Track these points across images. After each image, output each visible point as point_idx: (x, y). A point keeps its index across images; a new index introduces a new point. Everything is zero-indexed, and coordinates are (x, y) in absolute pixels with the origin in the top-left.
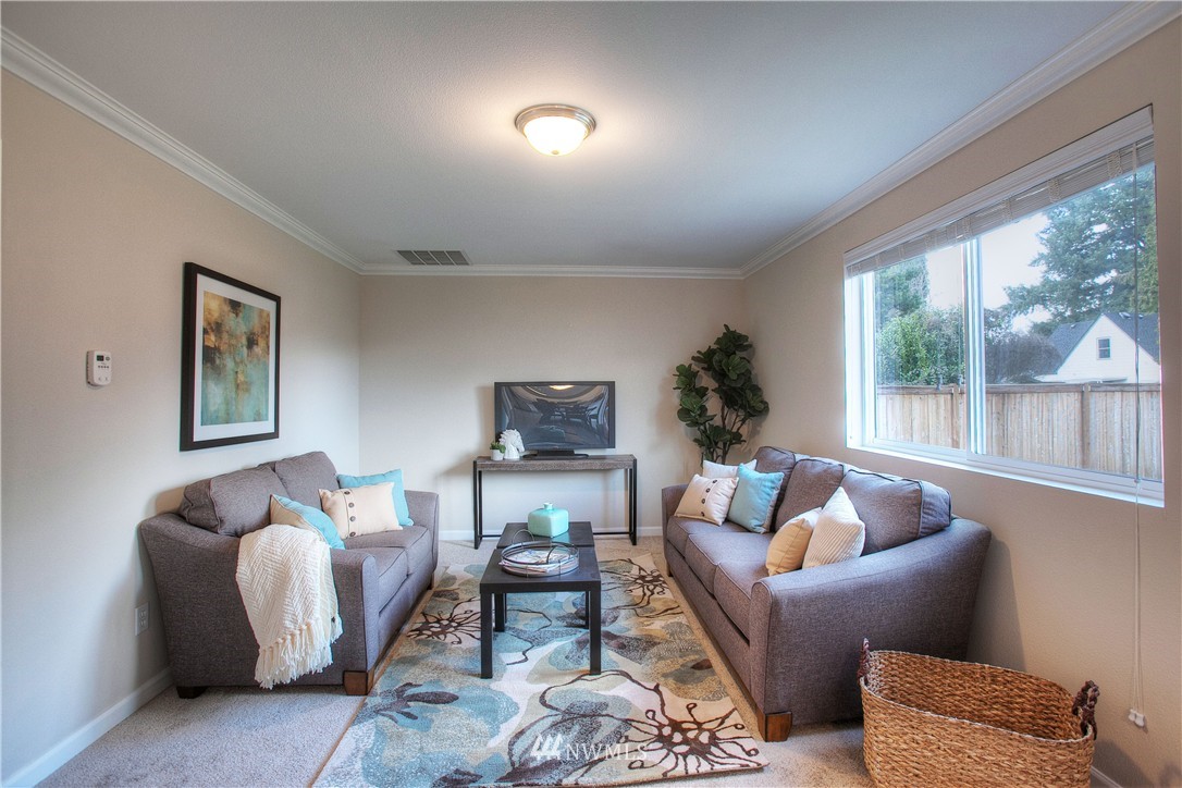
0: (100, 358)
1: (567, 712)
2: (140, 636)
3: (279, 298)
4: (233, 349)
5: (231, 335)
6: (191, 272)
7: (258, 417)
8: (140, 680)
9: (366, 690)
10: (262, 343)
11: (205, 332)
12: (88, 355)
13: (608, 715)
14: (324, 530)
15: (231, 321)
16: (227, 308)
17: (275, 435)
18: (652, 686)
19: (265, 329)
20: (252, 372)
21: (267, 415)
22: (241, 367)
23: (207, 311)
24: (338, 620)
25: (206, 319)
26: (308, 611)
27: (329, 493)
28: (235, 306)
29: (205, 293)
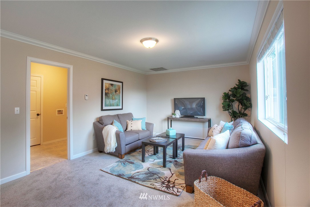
0: (86, 95)
1: (151, 172)
2: (94, 140)
3: (123, 82)
4: (112, 93)
5: (111, 90)
6: (103, 80)
7: (118, 105)
8: (94, 148)
9: (122, 158)
10: (118, 91)
11: (105, 90)
12: (85, 95)
13: (157, 175)
14: (118, 127)
15: (111, 87)
16: (110, 85)
17: (122, 109)
18: (172, 173)
19: (119, 89)
20: (116, 97)
21: (120, 105)
22: (114, 96)
23: (106, 86)
24: (116, 144)
25: (105, 88)
26: (111, 141)
27: (128, 121)
28: (112, 85)
29: (105, 83)
